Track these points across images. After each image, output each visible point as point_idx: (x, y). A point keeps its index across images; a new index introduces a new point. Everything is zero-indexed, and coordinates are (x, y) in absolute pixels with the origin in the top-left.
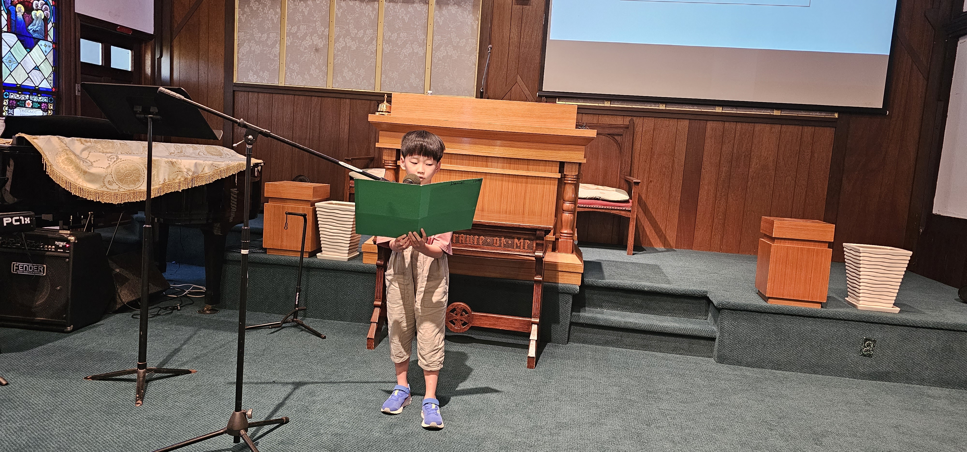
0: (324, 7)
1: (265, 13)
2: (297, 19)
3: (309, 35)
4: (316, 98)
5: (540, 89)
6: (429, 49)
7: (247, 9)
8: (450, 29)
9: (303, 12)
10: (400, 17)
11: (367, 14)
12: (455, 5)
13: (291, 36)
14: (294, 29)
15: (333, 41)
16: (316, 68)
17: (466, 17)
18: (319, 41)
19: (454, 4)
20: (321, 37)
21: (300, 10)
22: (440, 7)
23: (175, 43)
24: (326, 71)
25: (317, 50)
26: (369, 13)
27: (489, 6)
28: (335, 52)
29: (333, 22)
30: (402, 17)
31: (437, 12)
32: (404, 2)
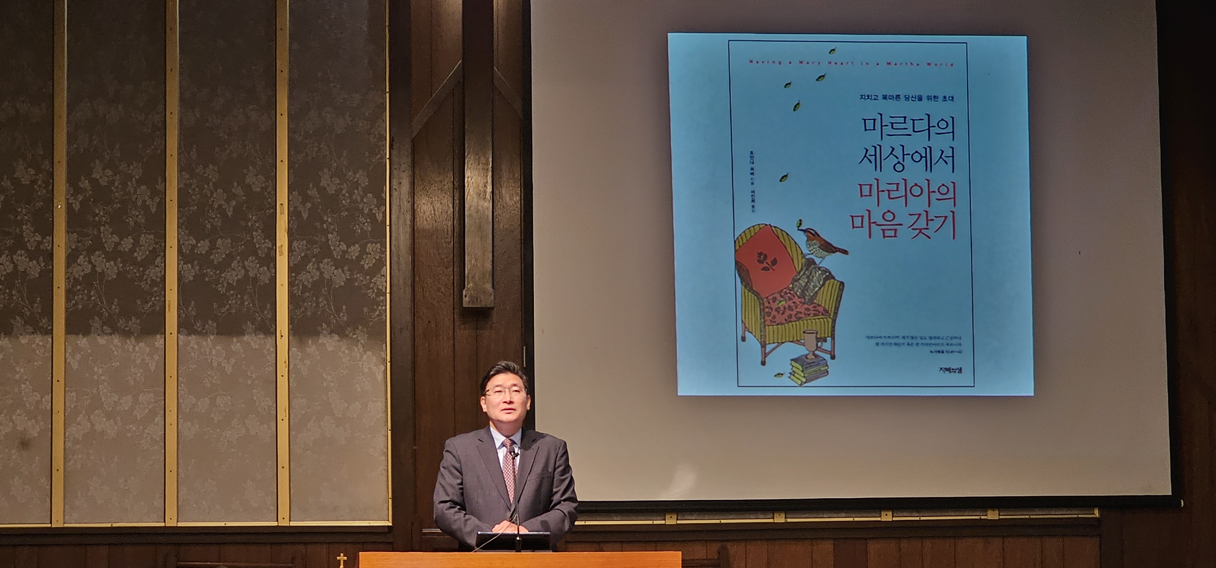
0: (38, 352)
3: (6, 412)
6: (283, 427)
8: (325, 384)
10: (215, 365)
11: (139, 361)
12: (334, 335)
15: (62, 421)
16: (24, 483)
17: (358, 358)
18: (30, 424)
19: (330, 333)
20: (32, 415)
22: (301, 341)
24: (49, 487)
25: (25, 444)
26: (143, 360)
27: (407, 334)
28: (69, 444)
29: (62, 382)
30: (219, 364)
31: (294, 349)
32: (219, 333)
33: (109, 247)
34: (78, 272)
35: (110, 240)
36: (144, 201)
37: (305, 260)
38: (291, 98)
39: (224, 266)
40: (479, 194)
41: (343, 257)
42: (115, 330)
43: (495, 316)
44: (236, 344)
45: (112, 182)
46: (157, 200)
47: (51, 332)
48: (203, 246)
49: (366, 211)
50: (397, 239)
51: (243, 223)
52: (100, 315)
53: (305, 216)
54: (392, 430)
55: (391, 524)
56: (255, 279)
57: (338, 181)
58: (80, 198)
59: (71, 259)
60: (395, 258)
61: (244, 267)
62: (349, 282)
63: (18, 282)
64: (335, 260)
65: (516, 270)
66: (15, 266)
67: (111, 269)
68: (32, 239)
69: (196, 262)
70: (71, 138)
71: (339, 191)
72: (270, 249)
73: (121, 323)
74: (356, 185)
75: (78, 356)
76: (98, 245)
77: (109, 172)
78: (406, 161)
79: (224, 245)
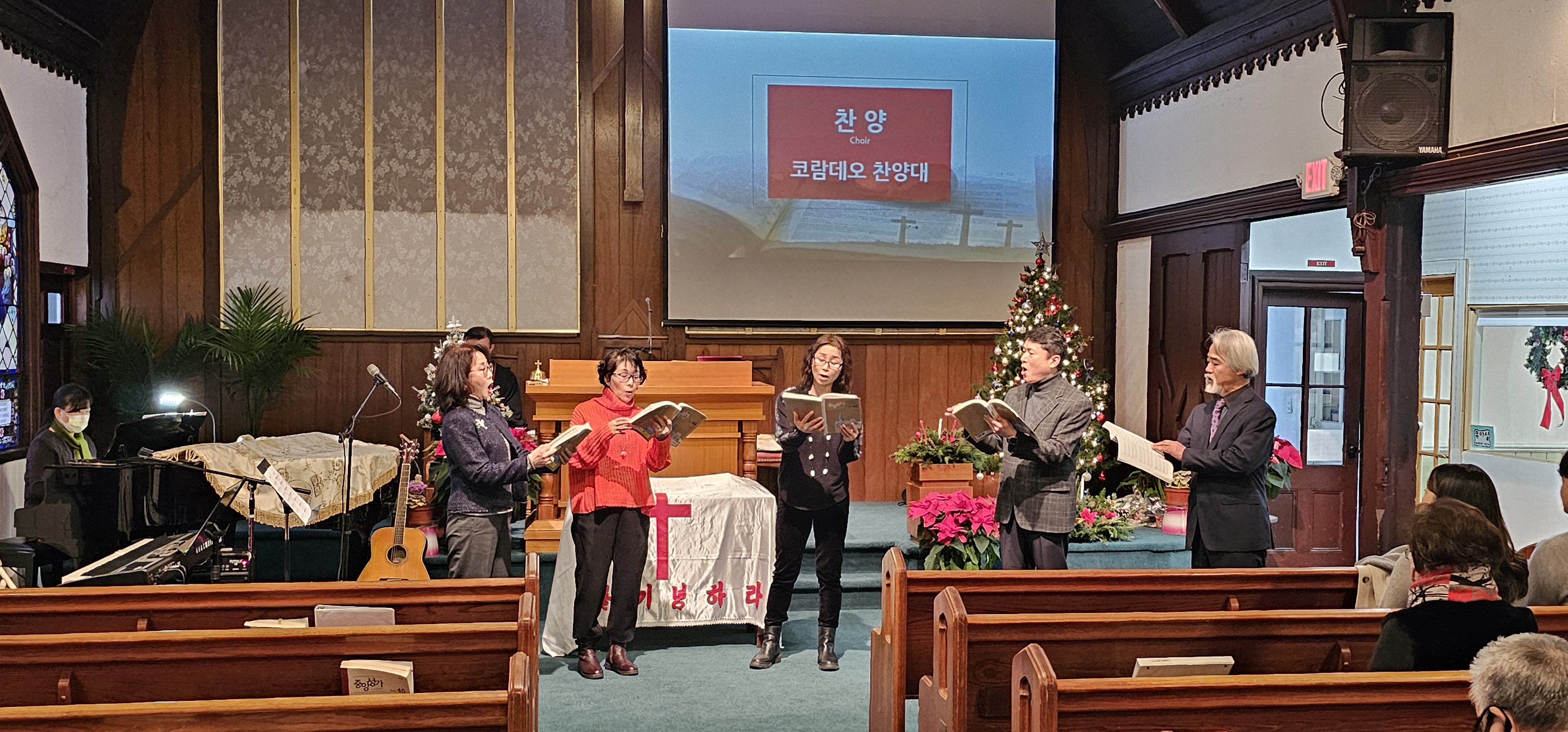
0: (356, 221)
1: (267, 231)
2: (316, 238)
3: (335, 258)
4: (350, 344)
5: (666, 317)
6: (512, 271)
7: (237, 226)
8: (538, 245)
9: (323, 226)
10: (469, 231)
11: (420, 228)
12: (544, 215)
13: (307, 261)
14: (312, 252)
15: (371, 265)
16: (348, 304)
17: (559, 229)
18: (351, 266)
19: (542, 214)
20: (352, 261)
21: (320, 225)
22: (523, 218)
23: (121, 276)
24: (364, 305)
25: (348, 279)
26: (423, 227)
27: (590, 216)
28: (376, 280)
29: (371, 240)
30: (471, 231)
31: (519, 224)
32: (472, 212)
33: (401, 156)
34: (381, 172)
35: (401, 152)
36: (423, 128)
37: (526, 168)
38: (515, 64)
39: (474, 170)
40: (634, 130)
41: (550, 167)
42: (404, 208)
43: (644, 206)
44: (482, 219)
45: (401, 115)
46: (431, 126)
47: (364, 208)
48: (461, 157)
49: (564, 138)
50: (584, 157)
51: (486, 144)
52: (396, 200)
53: (526, 140)
54: (581, 274)
55: (578, 331)
56: (494, 179)
57: (546, 119)
58: (382, 124)
59: (377, 163)
60: (582, 168)
61: (487, 171)
62: (554, 182)
63: (343, 177)
64: (544, 168)
65: (658, 178)
66: (341, 167)
67: (402, 170)
68: (352, 150)
69: (456, 167)
70: (376, 85)
71: (546, 125)
72: (503, 161)
73: (409, 204)
74: (558, 121)
75: (382, 224)
76: (393, 155)
77: (400, 108)
78: (589, 108)
79: (474, 156)
